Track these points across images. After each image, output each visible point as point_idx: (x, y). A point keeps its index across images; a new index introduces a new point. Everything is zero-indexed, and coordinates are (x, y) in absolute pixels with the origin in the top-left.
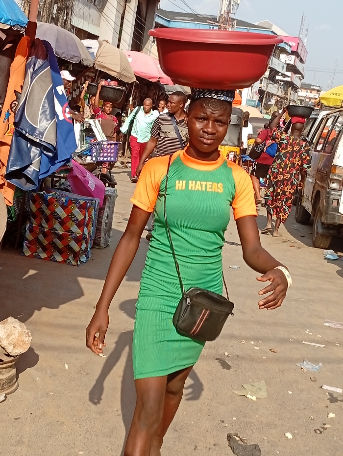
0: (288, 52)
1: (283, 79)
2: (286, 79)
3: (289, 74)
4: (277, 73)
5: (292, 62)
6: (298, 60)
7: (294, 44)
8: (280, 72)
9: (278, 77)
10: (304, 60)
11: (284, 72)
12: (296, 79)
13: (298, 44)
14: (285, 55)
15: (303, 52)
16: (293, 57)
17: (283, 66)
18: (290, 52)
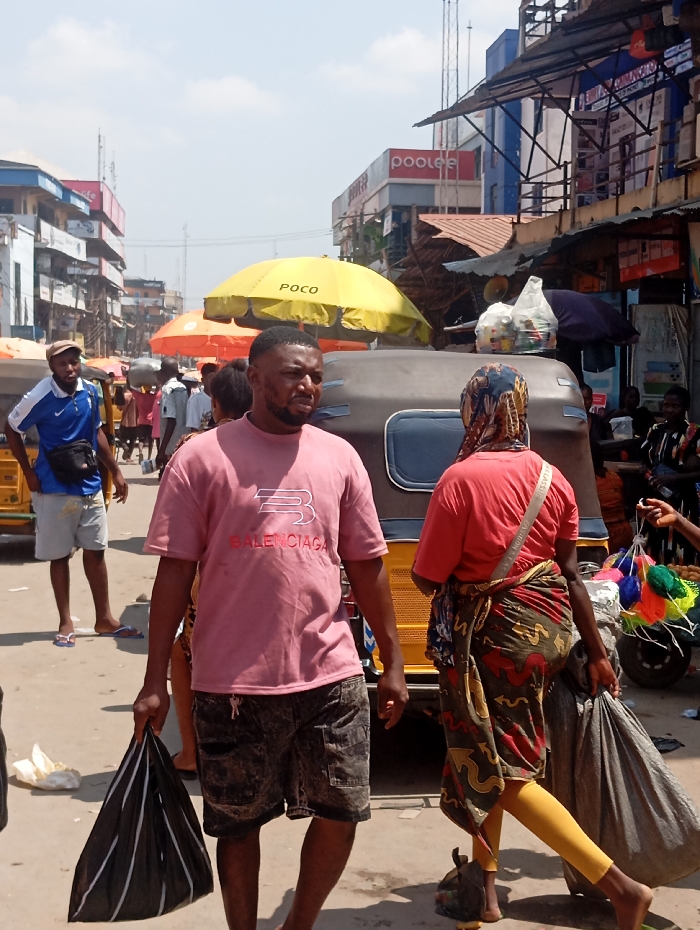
0: (84, 214)
1: (83, 272)
2: (89, 272)
3: (94, 260)
4: (69, 260)
5: (96, 236)
6: (106, 231)
7: (93, 196)
8: (75, 260)
9: (70, 270)
10: (120, 228)
11: (82, 256)
12: (109, 271)
13: (101, 194)
14: (78, 222)
15: (114, 211)
16: (95, 224)
17: (79, 245)
18: (88, 213)
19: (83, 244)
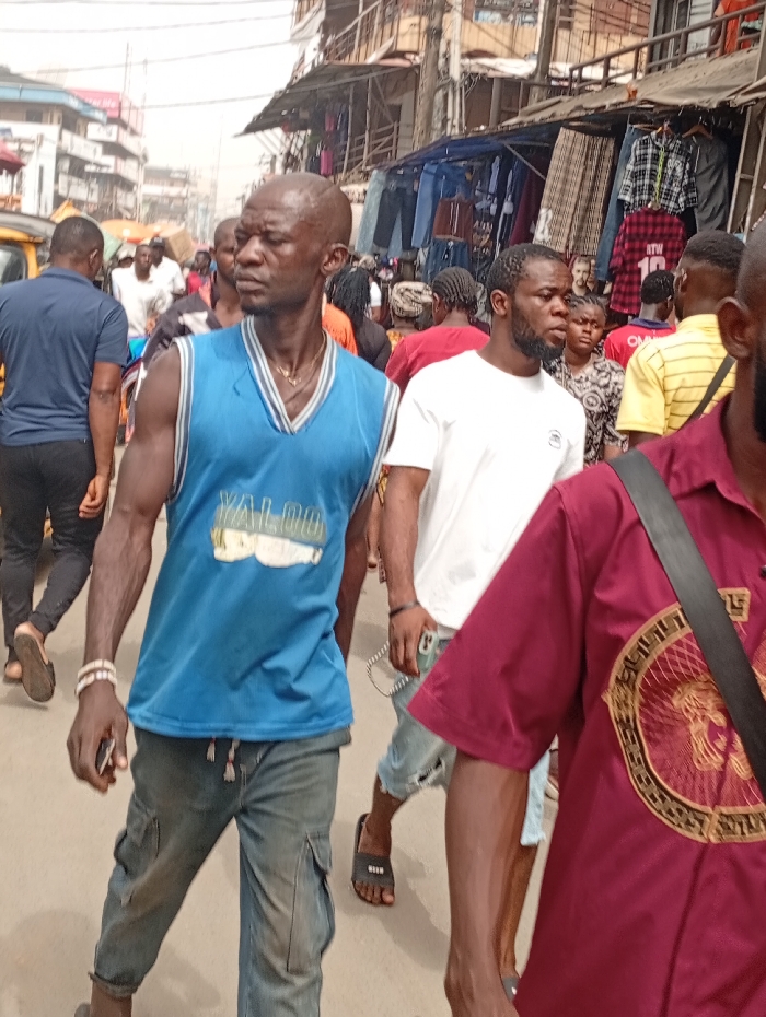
0: (101, 121)
1: (99, 170)
2: (104, 170)
3: (109, 160)
5: (113, 139)
8: (90, 161)
11: (98, 158)
12: (125, 169)
14: (97, 127)
15: (133, 117)
16: (114, 128)
17: (95, 151)
18: (105, 120)
19: (100, 148)
